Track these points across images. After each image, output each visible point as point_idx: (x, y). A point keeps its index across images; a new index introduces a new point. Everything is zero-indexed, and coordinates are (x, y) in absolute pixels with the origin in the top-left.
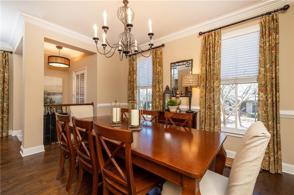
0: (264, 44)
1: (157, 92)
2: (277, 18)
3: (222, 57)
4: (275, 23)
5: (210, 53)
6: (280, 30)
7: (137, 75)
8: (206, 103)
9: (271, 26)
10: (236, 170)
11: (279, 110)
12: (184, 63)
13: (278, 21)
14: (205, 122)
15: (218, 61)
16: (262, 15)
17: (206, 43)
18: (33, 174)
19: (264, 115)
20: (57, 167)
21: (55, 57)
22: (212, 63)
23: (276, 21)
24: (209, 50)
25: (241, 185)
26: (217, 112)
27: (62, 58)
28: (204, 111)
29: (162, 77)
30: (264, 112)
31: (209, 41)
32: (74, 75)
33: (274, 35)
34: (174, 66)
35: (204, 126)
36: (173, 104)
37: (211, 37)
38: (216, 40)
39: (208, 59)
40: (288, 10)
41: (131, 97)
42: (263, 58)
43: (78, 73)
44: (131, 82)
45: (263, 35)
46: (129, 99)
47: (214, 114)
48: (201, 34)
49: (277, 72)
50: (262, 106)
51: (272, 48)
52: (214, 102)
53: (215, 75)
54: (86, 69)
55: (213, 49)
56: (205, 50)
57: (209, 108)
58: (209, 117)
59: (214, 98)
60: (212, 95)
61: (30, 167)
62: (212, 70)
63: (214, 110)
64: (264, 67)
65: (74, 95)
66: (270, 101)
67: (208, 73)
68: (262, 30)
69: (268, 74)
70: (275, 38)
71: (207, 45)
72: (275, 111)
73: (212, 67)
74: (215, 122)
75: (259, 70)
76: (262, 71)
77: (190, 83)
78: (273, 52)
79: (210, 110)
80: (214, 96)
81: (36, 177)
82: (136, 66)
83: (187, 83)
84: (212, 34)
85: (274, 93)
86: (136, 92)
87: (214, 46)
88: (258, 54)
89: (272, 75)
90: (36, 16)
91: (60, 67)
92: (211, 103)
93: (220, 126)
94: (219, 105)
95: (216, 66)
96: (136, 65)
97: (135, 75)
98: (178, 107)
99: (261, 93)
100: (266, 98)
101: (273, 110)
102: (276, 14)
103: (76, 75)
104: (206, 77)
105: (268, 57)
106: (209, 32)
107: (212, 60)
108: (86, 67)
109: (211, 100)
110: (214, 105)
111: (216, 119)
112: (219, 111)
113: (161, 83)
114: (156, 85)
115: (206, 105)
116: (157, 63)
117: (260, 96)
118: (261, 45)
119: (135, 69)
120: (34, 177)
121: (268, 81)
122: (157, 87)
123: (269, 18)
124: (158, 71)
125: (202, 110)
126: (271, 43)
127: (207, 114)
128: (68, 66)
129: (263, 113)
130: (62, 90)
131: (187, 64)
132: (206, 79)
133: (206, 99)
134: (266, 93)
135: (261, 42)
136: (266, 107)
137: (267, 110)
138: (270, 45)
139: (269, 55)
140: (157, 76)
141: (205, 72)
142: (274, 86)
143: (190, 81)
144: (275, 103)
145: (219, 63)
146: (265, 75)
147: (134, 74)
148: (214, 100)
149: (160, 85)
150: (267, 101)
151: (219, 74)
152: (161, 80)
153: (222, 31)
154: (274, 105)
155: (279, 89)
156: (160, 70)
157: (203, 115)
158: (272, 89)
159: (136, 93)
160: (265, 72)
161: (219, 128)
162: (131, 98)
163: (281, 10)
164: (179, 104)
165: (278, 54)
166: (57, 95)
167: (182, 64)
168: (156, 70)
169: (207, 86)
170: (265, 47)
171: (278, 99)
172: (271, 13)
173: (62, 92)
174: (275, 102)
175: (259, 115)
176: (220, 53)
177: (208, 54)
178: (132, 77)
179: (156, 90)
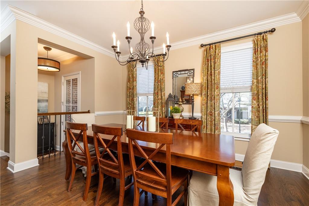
0: (256, 59)
1: (159, 99)
2: (267, 39)
3: (221, 69)
4: (265, 42)
5: (211, 64)
6: (268, 48)
7: (137, 82)
8: (207, 109)
9: (262, 45)
10: (253, 160)
11: (268, 115)
12: (186, 72)
13: (267, 41)
14: (207, 127)
15: (218, 72)
16: (255, 35)
17: (207, 55)
18: (37, 189)
19: (256, 119)
20: (62, 180)
21: (43, 60)
22: (213, 73)
23: (266, 40)
24: (210, 61)
25: (258, 170)
26: (218, 118)
27: (51, 61)
28: (206, 117)
29: (164, 85)
30: (257, 117)
31: (210, 53)
32: (64, 80)
33: (264, 52)
34: (176, 74)
35: (206, 131)
36: (177, 111)
37: (212, 50)
38: (217, 53)
39: (209, 70)
40: (274, 32)
41: (131, 104)
42: (256, 71)
43: (68, 78)
44: (130, 89)
45: (255, 51)
46: (128, 106)
47: (214, 120)
48: (202, 46)
49: (267, 83)
50: (255, 112)
51: (262, 63)
52: (214, 109)
53: (215, 84)
54: (80, 74)
55: (214, 60)
56: (206, 60)
57: (210, 114)
58: (210, 123)
59: (214, 105)
60: (213, 103)
61: (30, 183)
62: (213, 80)
63: (215, 117)
64: (257, 79)
65: (63, 102)
66: (261, 108)
67: (209, 83)
68: (255, 47)
69: (260, 85)
70: (264, 55)
71: (208, 57)
72: (265, 116)
73: (212, 77)
74: (216, 127)
75: (253, 81)
76: (255, 82)
77: (194, 92)
78: (263, 66)
79: (211, 116)
80: (214, 104)
81: (42, 192)
82: (136, 73)
83: (191, 91)
84: (213, 47)
85: (265, 101)
86: (136, 99)
87: (215, 58)
88: (252, 67)
89: (263, 86)
90: (27, 12)
91: (48, 71)
92: (212, 110)
93: (220, 130)
94: (219, 111)
95: (216, 77)
96: (136, 71)
97: (135, 82)
98: (181, 114)
99: (254, 101)
100: (258, 105)
101: (263, 115)
102: (266, 35)
103: (66, 81)
104: (208, 86)
105: (259, 70)
106: (210, 45)
107: (213, 70)
108: (81, 72)
109: (212, 107)
110: (215, 112)
111: (216, 125)
112: (219, 117)
113: (163, 91)
114: (158, 92)
115: (208, 112)
116: (159, 71)
117: (253, 103)
118: (254, 60)
119: (134, 76)
120: (40, 191)
121: (260, 91)
122: (159, 94)
123: (260, 37)
124: (161, 79)
125: (203, 117)
126: (261, 58)
127: (209, 120)
128: (59, 70)
129: (255, 118)
130: (47, 96)
131: (189, 73)
132: (207, 87)
133: (207, 106)
134: (258, 101)
135: (254, 58)
136: (258, 113)
137: (259, 115)
138: (261, 61)
139: (260, 69)
140: (159, 84)
141: (206, 81)
142: (264, 95)
143: (194, 89)
144: (265, 110)
145: (219, 73)
146: (257, 86)
147: (133, 81)
148: (214, 107)
149: (163, 93)
150: (259, 107)
151: (219, 83)
152: (163, 88)
153: (222, 45)
154: (265, 111)
155: (268, 98)
156: (162, 78)
157: (204, 121)
158: (263, 97)
159: (136, 101)
160: (257, 83)
161: (219, 133)
162: (130, 106)
163: (269, 32)
164: (182, 112)
165: (267, 69)
166: (42, 103)
167: (184, 72)
168: (158, 78)
169: (208, 94)
170: (257, 62)
171: (267, 106)
172: (262, 34)
173: (47, 99)
174: (265, 108)
175: (252, 120)
176: (220, 64)
177: (209, 65)
178: (132, 84)
179: (158, 98)
